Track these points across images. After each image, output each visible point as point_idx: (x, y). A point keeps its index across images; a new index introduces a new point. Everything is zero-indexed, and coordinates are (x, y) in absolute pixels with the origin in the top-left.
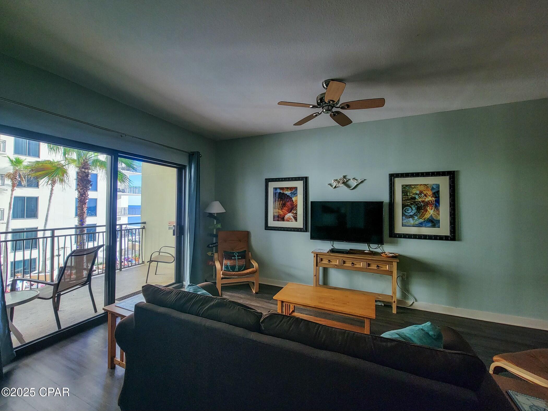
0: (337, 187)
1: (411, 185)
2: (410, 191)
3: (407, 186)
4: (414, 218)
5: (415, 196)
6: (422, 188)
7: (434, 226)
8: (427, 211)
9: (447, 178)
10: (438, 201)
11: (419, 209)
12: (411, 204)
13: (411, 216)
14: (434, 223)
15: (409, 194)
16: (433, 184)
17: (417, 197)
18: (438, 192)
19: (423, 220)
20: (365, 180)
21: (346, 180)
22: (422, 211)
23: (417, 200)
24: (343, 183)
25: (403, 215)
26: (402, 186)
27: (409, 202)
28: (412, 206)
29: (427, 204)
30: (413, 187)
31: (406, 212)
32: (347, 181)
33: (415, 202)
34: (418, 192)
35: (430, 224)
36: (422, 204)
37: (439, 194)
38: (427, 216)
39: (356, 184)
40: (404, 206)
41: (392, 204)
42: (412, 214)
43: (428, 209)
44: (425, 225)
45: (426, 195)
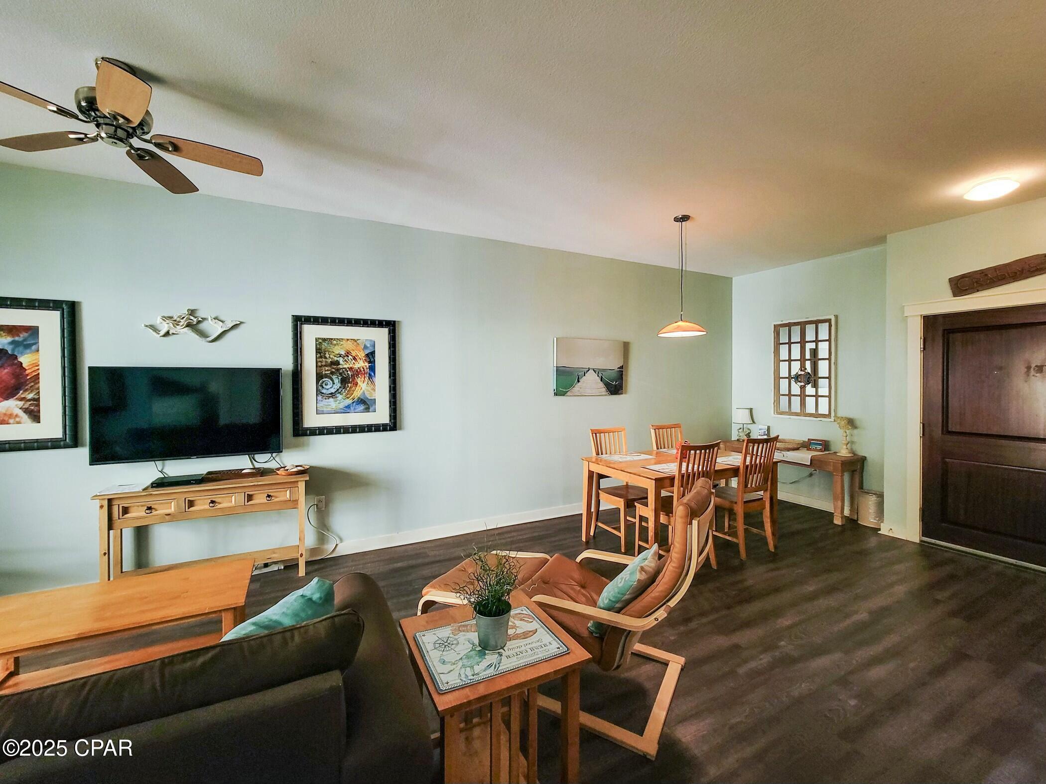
0: (173, 334)
1: (332, 339)
2: (331, 350)
3: (324, 340)
4: (336, 397)
5: (338, 359)
6: (349, 346)
7: (367, 410)
8: (356, 384)
9: (385, 331)
10: (372, 369)
11: (344, 381)
12: (332, 373)
13: (332, 395)
14: (366, 404)
15: (327, 356)
16: (366, 340)
17: (341, 360)
18: (373, 354)
19: (351, 402)
20: (241, 323)
21: (195, 320)
22: (349, 385)
23: (341, 366)
24: (188, 325)
25: (318, 392)
26: (317, 340)
27: (328, 370)
28: (334, 377)
29: (357, 373)
30: (335, 342)
31: (323, 387)
32: (199, 322)
33: (338, 370)
34: (343, 353)
35: (362, 407)
36: (349, 372)
37: (374, 357)
38: (357, 393)
39: (220, 331)
40: (319, 377)
41: (297, 375)
42: (333, 390)
43: (358, 382)
44: (355, 409)
45: (355, 359)
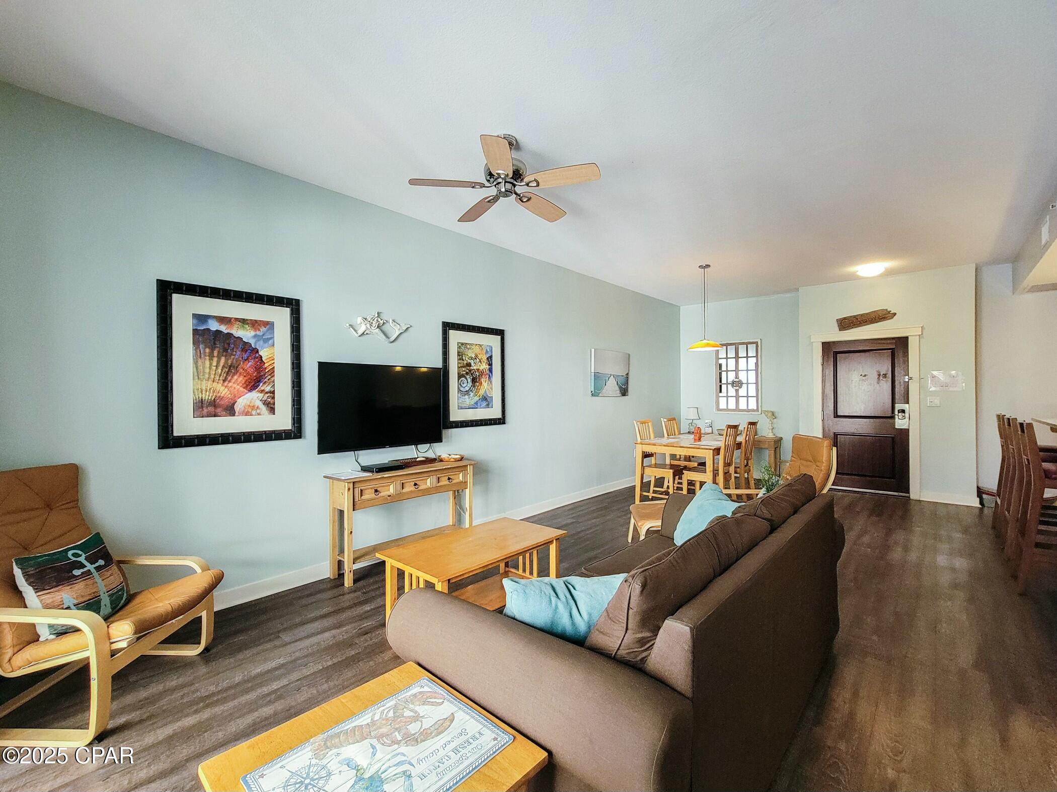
0: (367, 334)
1: (467, 343)
2: (466, 353)
3: (462, 344)
4: (470, 395)
5: (470, 361)
6: (477, 350)
7: (488, 406)
8: (481, 384)
9: (498, 338)
10: (491, 370)
11: (474, 381)
12: (467, 373)
13: (467, 393)
14: (486, 400)
15: (464, 358)
16: (487, 345)
17: (472, 362)
18: (491, 357)
19: (478, 399)
20: (411, 326)
21: (382, 322)
22: (477, 384)
23: (472, 368)
24: (377, 327)
25: (459, 390)
26: (458, 343)
27: (464, 371)
28: (468, 377)
29: (482, 373)
30: (468, 346)
31: (461, 386)
32: (384, 324)
33: (470, 371)
34: (473, 356)
35: (484, 404)
36: (477, 373)
37: (491, 360)
38: (482, 392)
39: (397, 333)
40: (460, 376)
41: (446, 373)
42: (467, 389)
43: (483, 381)
44: (480, 405)
45: (480, 361)
